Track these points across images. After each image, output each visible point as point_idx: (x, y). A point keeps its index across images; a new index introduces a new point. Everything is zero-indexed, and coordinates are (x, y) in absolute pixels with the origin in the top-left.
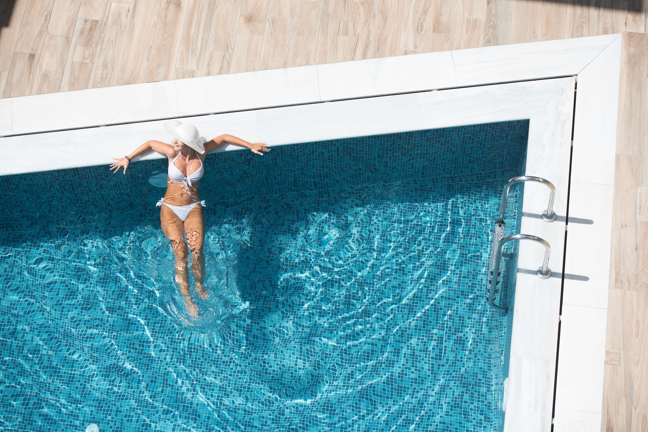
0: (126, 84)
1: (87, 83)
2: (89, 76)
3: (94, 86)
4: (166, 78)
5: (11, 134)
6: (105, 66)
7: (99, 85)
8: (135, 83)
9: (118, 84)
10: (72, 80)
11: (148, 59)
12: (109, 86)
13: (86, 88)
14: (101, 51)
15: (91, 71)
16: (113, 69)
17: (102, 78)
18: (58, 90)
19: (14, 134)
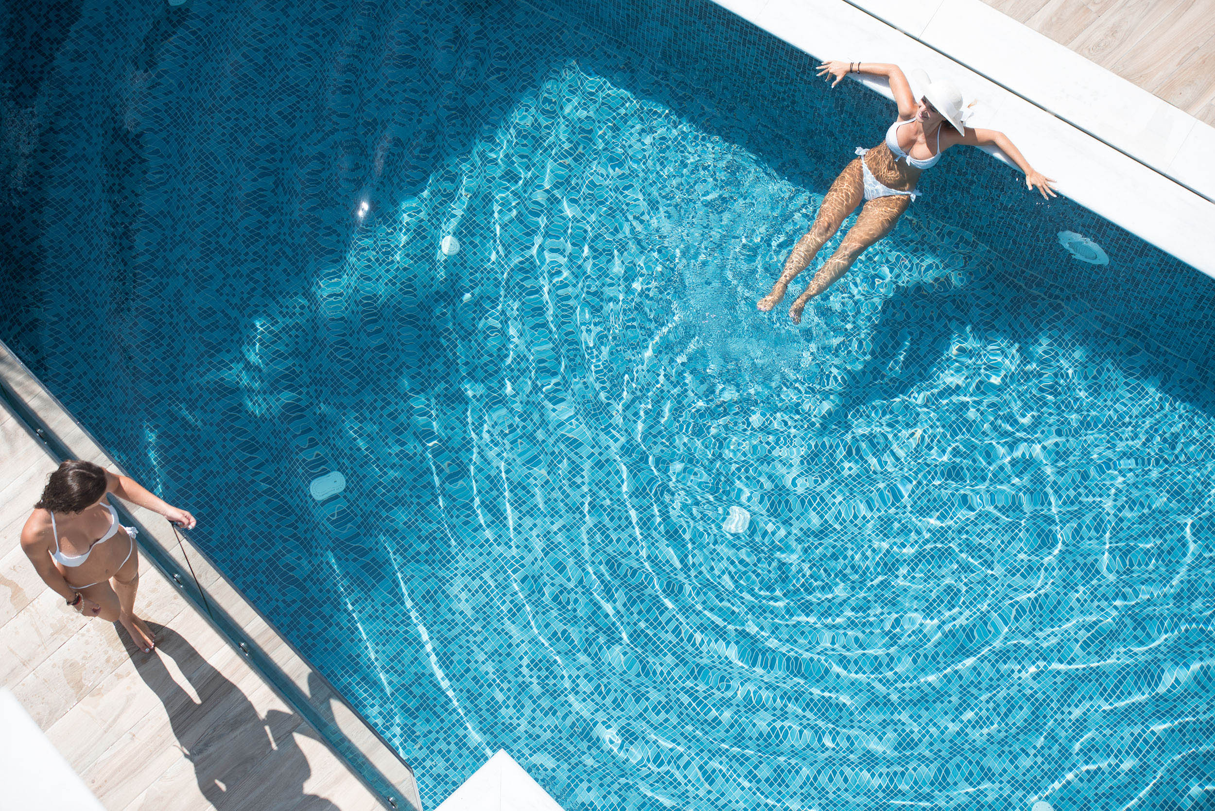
0: (1125, 77)
1: (1072, 38)
2: (1080, 31)
3: (1078, 50)
4: (1186, 108)
5: (917, 36)
6: (1113, 31)
7: (1086, 52)
8: (1139, 85)
9: (1113, 69)
10: (1054, 19)
11: (1180, 64)
12: (1099, 63)
13: (1065, 44)
14: (1122, 7)
15: (1087, 26)
16: (1121, 44)
17: (1098, 45)
18: (1025, 19)
19: (921, 39)
